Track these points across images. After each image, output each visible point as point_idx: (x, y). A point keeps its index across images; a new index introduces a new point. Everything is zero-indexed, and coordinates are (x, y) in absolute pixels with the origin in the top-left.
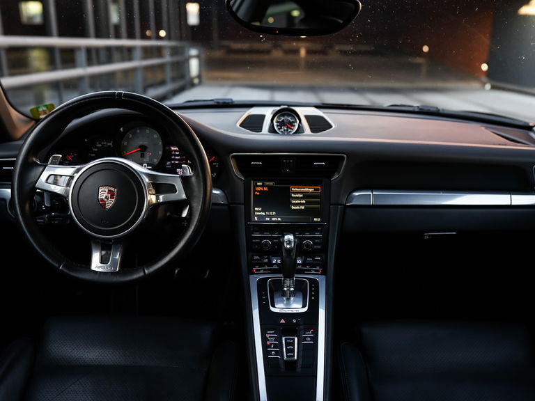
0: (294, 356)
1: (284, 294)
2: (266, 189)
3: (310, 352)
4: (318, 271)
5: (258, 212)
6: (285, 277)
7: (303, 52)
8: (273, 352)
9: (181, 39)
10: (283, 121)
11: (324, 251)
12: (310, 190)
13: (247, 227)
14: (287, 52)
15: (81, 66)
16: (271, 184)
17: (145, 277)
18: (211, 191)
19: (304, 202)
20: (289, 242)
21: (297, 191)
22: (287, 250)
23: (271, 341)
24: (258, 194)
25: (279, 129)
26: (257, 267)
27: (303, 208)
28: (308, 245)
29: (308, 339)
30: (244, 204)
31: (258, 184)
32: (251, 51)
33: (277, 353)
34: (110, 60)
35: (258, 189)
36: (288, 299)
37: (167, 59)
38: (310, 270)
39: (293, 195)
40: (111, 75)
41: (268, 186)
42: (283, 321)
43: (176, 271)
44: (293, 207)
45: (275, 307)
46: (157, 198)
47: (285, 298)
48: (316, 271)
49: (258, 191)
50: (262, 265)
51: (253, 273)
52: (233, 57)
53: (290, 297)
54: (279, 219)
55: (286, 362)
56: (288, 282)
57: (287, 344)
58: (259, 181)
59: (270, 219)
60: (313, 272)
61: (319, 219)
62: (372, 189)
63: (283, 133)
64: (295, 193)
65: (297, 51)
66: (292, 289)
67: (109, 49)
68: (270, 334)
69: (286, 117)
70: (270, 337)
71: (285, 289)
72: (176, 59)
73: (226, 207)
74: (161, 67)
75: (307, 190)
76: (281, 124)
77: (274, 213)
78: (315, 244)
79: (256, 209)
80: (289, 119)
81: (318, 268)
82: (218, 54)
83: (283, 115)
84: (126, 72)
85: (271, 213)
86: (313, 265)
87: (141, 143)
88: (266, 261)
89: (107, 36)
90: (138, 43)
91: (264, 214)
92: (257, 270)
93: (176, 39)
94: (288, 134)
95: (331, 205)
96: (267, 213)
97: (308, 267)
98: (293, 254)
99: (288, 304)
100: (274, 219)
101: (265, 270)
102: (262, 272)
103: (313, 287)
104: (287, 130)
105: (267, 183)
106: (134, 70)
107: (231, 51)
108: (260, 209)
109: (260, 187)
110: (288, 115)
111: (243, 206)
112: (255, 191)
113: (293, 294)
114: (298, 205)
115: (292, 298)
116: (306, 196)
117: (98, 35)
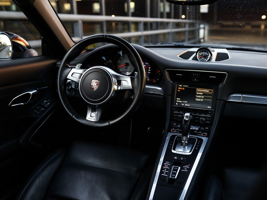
0: (175, 176)
1: (182, 144)
2: (183, 89)
3: (184, 176)
4: (205, 135)
5: (178, 100)
6: (183, 135)
7: (263, 27)
8: (165, 173)
9: (196, 19)
10: (202, 55)
11: (211, 125)
12: (207, 91)
13: (172, 108)
14: (253, 27)
15: (141, 31)
16: (187, 86)
17: (110, 126)
18: (145, 86)
19: (203, 97)
20: (187, 117)
21: (200, 91)
22: (185, 121)
23: (166, 167)
24: (179, 91)
25: (200, 59)
26: (173, 129)
27: (202, 100)
28: (202, 121)
29: (186, 169)
30: (171, 96)
31: (180, 86)
32: (233, 26)
33: (166, 173)
34: (157, 29)
35: (180, 88)
36: (184, 147)
37: (187, 29)
38: (201, 134)
39: (197, 93)
40: (157, 35)
41: (185, 88)
42: (176, 158)
43: (148, 129)
44: (197, 100)
45: (175, 150)
46: (118, 87)
47: (182, 147)
48: (204, 134)
49: (179, 90)
50: (176, 128)
51: (171, 132)
52: (225, 29)
53: (185, 146)
54: (189, 105)
55: (170, 179)
56: (184, 138)
57: (174, 170)
58: (181, 84)
59: (184, 105)
60: (202, 135)
61: (210, 107)
62: (242, 93)
63: (201, 61)
64: (199, 92)
65: (259, 26)
66: (186, 142)
67: (157, 23)
68: (167, 163)
69: (204, 53)
70: (166, 165)
71: (183, 142)
72: (192, 29)
73: (162, 97)
74: (183, 33)
75: (205, 91)
76: (201, 56)
77: (187, 102)
78: (206, 120)
79: (178, 99)
80: (206, 53)
81: (205, 133)
82: (216, 27)
83: (203, 51)
84: (164, 34)
85: (185, 102)
86: (203, 131)
87: (126, 62)
88: (179, 126)
89: (157, 17)
90: (172, 20)
91: (181, 102)
92: (173, 131)
93: (193, 19)
94: (205, 61)
95: (217, 100)
96: (183, 101)
97: (200, 132)
98: (188, 123)
99: (184, 150)
100: (186, 105)
101: (177, 131)
102: (175, 131)
103: (199, 143)
104: (204, 60)
105: (184, 86)
106: (169, 33)
107: (223, 26)
108: (179, 99)
109: (181, 87)
110: (205, 52)
111: (170, 97)
112: (178, 89)
113: (187, 145)
114: (199, 98)
115: (186, 147)
116: (204, 94)
117: (152, 16)
